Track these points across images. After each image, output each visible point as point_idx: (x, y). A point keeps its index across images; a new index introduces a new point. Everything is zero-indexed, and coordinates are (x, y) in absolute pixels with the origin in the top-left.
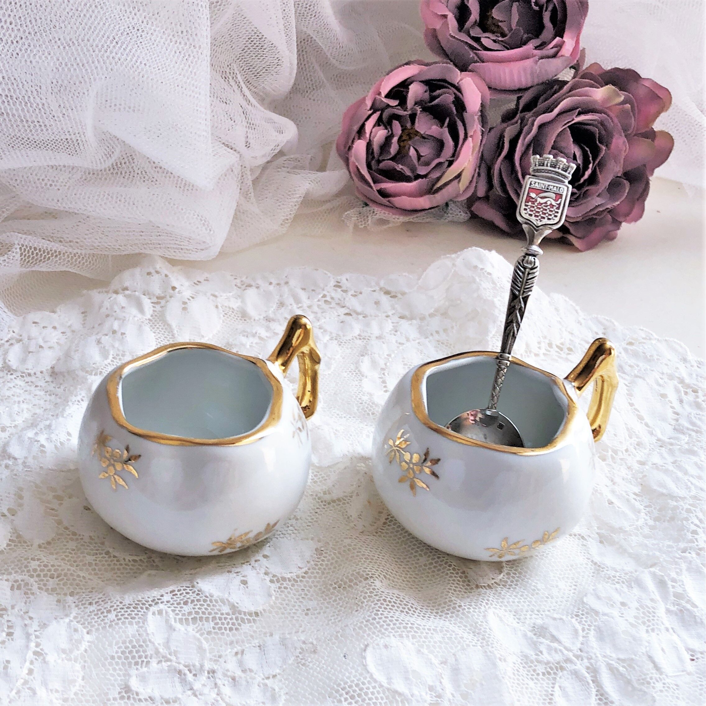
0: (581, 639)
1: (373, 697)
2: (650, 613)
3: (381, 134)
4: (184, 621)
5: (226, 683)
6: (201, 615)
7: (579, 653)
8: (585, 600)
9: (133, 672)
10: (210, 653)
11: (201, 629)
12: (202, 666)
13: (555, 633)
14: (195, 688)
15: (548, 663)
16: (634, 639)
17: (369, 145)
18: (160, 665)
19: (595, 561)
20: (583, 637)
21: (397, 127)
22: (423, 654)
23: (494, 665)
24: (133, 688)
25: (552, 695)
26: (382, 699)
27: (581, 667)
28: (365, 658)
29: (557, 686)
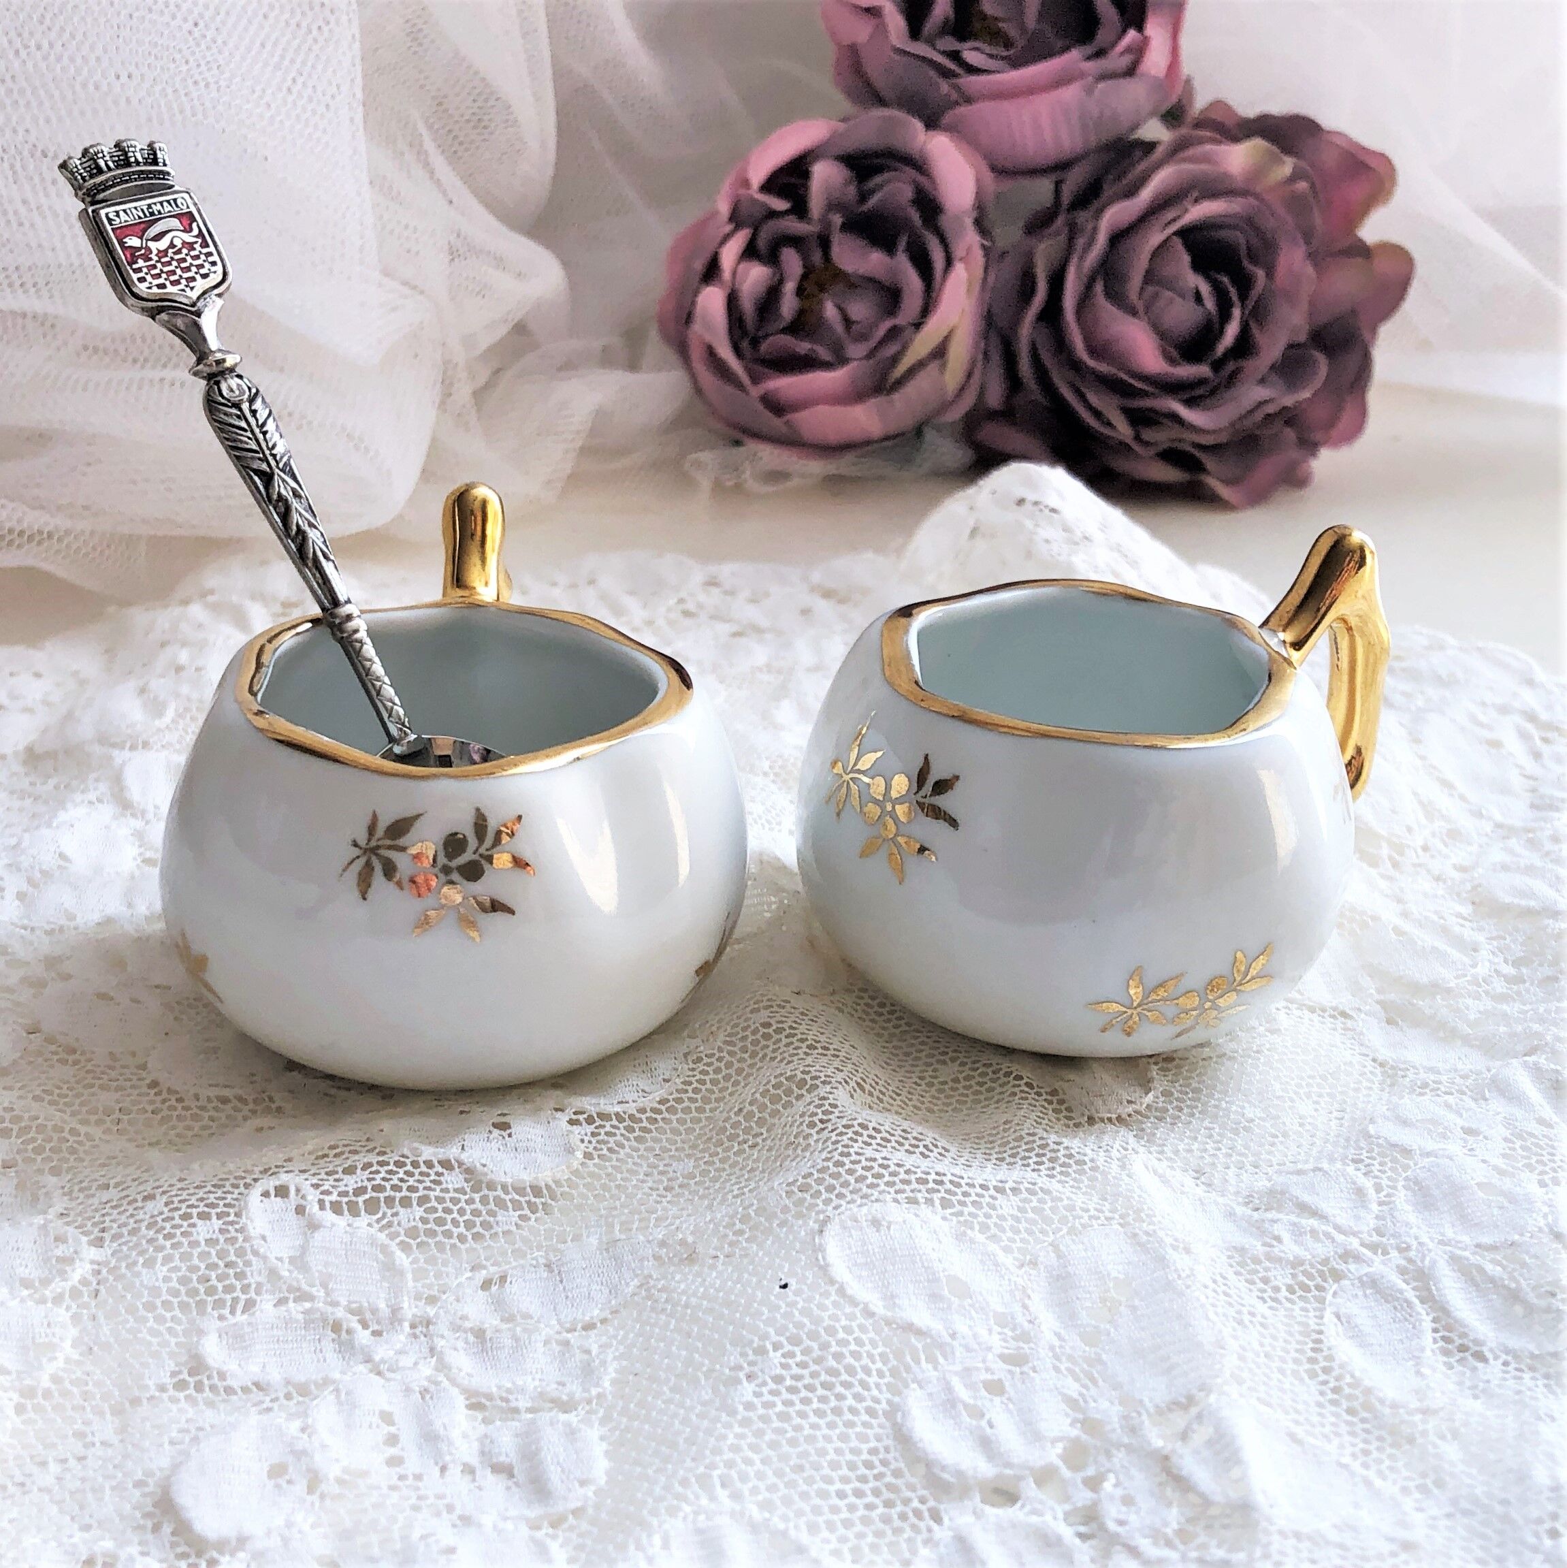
0: (1375, 1207)
1: (850, 1338)
2: (1541, 1148)
3: (756, 276)
4: (345, 1207)
5: (460, 1344)
6: (389, 1193)
7: (1375, 1238)
8: (1372, 1129)
9: (211, 1324)
10: (415, 1280)
11: (390, 1225)
12: (395, 1311)
13: (1306, 1198)
14: (377, 1358)
15: (1297, 1263)
16: (1512, 1199)
17: (732, 300)
18: (283, 1308)
19: (1380, 1058)
20: (1380, 1204)
21: (792, 261)
22: (972, 1241)
23: (1162, 1261)
24: (210, 1362)
25: (1320, 1332)
26: (873, 1343)
27: (1385, 1268)
28: (821, 1249)
29: (1328, 1316)
